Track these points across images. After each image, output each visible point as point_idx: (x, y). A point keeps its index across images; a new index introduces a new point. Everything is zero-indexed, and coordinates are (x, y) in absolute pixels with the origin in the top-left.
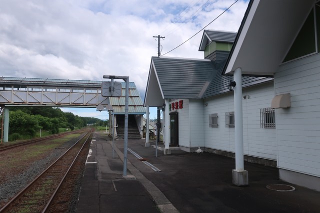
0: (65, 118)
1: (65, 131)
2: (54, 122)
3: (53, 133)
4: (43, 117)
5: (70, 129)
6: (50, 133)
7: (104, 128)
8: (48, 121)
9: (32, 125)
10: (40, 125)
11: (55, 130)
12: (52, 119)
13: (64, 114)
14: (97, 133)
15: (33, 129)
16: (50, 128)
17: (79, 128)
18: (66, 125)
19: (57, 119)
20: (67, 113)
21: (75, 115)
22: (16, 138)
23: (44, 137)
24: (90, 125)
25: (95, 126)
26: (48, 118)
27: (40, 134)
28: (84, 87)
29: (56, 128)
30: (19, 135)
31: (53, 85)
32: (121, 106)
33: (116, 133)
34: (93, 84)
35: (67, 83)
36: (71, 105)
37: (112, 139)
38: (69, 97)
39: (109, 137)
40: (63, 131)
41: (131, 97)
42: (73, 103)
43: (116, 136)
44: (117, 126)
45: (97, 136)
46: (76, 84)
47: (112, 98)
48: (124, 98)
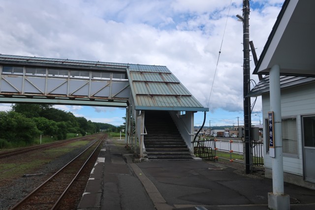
0: (77, 123)
1: (75, 136)
2: (61, 126)
3: (59, 138)
4: (47, 120)
5: (81, 135)
6: (55, 139)
7: (118, 134)
8: (53, 124)
9: (27, 128)
10: (39, 129)
11: (62, 135)
12: (59, 123)
13: (76, 118)
14: (108, 140)
15: (28, 134)
16: (55, 133)
17: (92, 134)
18: (77, 130)
19: (64, 123)
20: (80, 118)
21: (88, 120)
23: (46, 144)
24: (103, 130)
25: (107, 132)
26: (54, 122)
27: (41, 140)
29: (63, 133)
30: (6, 142)
31: (41, 65)
32: (152, 96)
33: (144, 147)
34: (104, 66)
35: (63, 62)
36: (71, 99)
37: (137, 158)
38: (66, 84)
39: (128, 150)
40: (72, 137)
41: (167, 83)
42: (72, 95)
43: (144, 153)
44: (145, 132)
45: (108, 146)
46: (78, 64)
47: (134, 83)
48: (156, 84)
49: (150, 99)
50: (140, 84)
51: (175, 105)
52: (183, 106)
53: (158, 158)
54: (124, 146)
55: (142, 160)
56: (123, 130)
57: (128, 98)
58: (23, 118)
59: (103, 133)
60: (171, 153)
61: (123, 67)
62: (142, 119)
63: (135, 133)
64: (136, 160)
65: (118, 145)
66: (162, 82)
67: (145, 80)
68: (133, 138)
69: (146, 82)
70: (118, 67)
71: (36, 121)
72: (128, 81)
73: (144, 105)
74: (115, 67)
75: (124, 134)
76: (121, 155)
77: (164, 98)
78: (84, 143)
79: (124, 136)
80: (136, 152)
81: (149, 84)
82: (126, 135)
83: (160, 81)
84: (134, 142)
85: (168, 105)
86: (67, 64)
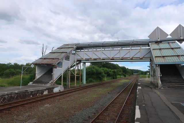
0: (121, 70)
1: (121, 77)
2: (114, 72)
3: (114, 78)
4: (107, 69)
5: (124, 76)
6: (112, 79)
7: (145, 76)
8: (110, 71)
9: (100, 73)
10: (105, 74)
12: (113, 70)
14: (140, 79)
15: (100, 76)
16: (111, 76)
17: (129, 76)
18: (121, 74)
19: (115, 70)
20: (122, 67)
21: (127, 68)
22: (91, 81)
23: (108, 81)
24: (135, 74)
25: (138, 74)
27: (106, 79)
28: (130, 45)
29: (115, 75)
30: (93, 80)
31: (108, 45)
32: (163, 57)
33: (160, 82)
34: (137, 42)
35: (117, 43)
36: (121, 59)
37: (157, 87)
38: (119, 53)
39: (152, 84)
40: (119, 78)
41: (172, 49)
42: (122, 58)
43: (161, 85)
44: (160, 75)
45: (141, 82)
46: (124, 43)
47: (154, 50)
48: (166, 50)
49: (162, 59)
50: (157, 50)
51: (177, 61)
52: (182, 61)
53: (168, 88)
54: (150, 82)
55: (160, 88)
56: (148, 74)
57: (150, 57)
58: (98, 68)
59: (136, 75)
60: (176, 85)
61: (147, 42)
62: (159, 68)
63: (155, 75)
64: (156, 88)
65: (147, 82)
66: (169, 48)
67: (159, 48)
68: (155, 78)
69: (160, 49)
70: (144, 42)
71: (103, 70)
72: (150, 49)
73: (159, 62)
74: (143, 42)
75: (149, 76)
76: (149, 86)
77: (170, 57)
78: (127, 81)
79: (150, 77)
80: (156, 85)
81: (162, 50)
82: (150, 76)
83: (168, 48)
84: (155, 80)
85: (172, 61)
86: (119, 43)
